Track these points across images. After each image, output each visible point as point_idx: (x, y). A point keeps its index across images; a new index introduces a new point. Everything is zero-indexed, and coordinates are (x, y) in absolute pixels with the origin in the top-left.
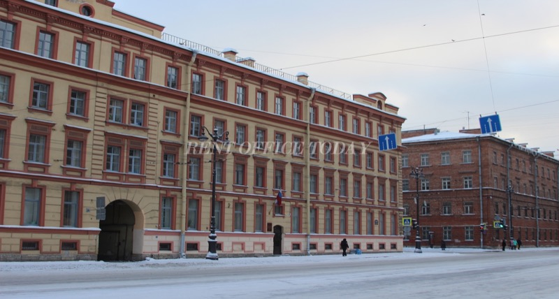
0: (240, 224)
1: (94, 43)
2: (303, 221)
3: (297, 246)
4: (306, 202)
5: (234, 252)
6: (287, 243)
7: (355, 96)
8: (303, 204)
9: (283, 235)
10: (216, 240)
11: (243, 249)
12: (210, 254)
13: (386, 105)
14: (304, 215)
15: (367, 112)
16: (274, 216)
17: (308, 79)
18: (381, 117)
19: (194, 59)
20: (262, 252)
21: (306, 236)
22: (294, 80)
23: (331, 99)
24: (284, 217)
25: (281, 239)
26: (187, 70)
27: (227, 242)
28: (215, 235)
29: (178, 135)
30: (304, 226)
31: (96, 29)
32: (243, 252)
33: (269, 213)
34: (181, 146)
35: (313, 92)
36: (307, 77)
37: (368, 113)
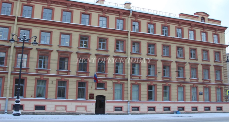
2: (125, 92)
3: (117, 109)
4: (127, 80)
5: (56, 112)
6: (109, 107)
8: (125, 82)
9: (106, 101)
10: (19, 103)
11: (66, 109)
12: (14, 112)
13: (209, 20)
14: (125, 89)
16: (96, 90)
20: (85, 112)
21: (127, 102)
23: (152, 16)
24: (106, 90)
25: (105, 104)
28: (19, 100)
30: (125, 95)
32: (65, 112)
33: (92, 88)
34: (10, 47)
35: (131, 12)
36: (130, 4)
37: (190, 24)
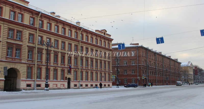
0: (56, 77)
1: (3, 7)
2: (78, 76)
3: (75, 85)
5: (54, 88)
6: (72, 84)
7: (96, 31)
8: (78, 70)
9: (71, 81)
10: (48, 83)
11: (57, 86)
12: (46, 88)
13: (107, 34)
14: (78, 74)
15: (100, 36)
16: (68, 74)
17: (80, 24)
18: (105, 38)
19: (40, 15)
20: (64, 88)
21: (79, 82)
22: (75, 24)
23: (88, 31)
24: (71, 75)
25: (70, 83)
26: (37, 19)
27: (51, 84)
28: (48, 81)
29: (34, 44)
30: (78, 78)
31: (4, 2)
32: (57, 88)
33: (66, 73)
34: (35, 47)
35: (82, 28)
36: (80, 23)
